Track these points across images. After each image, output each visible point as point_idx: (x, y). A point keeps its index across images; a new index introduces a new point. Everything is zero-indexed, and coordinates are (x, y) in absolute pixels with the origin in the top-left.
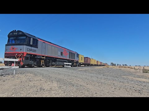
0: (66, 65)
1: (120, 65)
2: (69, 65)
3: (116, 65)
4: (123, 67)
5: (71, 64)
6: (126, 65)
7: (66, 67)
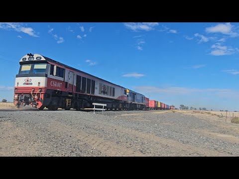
0: (97, 107)
1: (195, 109)
2: (101, 107)
3: (189, 108)
4: (199, 112)
5: (106, 105)
6: (204, 109)
7: (96, 111)
